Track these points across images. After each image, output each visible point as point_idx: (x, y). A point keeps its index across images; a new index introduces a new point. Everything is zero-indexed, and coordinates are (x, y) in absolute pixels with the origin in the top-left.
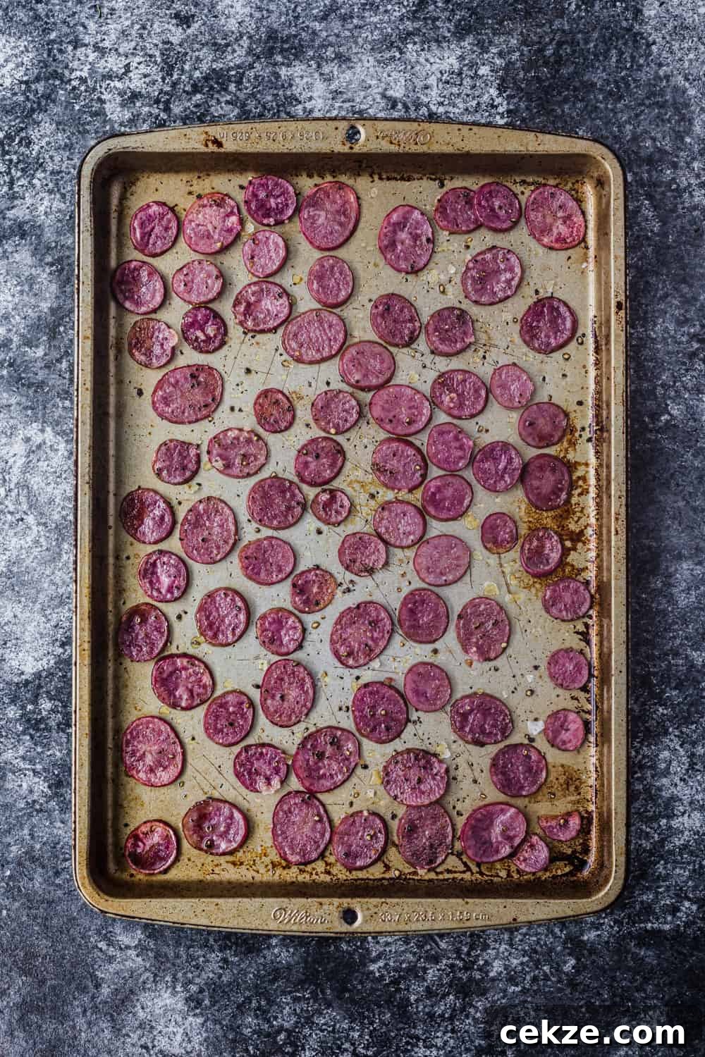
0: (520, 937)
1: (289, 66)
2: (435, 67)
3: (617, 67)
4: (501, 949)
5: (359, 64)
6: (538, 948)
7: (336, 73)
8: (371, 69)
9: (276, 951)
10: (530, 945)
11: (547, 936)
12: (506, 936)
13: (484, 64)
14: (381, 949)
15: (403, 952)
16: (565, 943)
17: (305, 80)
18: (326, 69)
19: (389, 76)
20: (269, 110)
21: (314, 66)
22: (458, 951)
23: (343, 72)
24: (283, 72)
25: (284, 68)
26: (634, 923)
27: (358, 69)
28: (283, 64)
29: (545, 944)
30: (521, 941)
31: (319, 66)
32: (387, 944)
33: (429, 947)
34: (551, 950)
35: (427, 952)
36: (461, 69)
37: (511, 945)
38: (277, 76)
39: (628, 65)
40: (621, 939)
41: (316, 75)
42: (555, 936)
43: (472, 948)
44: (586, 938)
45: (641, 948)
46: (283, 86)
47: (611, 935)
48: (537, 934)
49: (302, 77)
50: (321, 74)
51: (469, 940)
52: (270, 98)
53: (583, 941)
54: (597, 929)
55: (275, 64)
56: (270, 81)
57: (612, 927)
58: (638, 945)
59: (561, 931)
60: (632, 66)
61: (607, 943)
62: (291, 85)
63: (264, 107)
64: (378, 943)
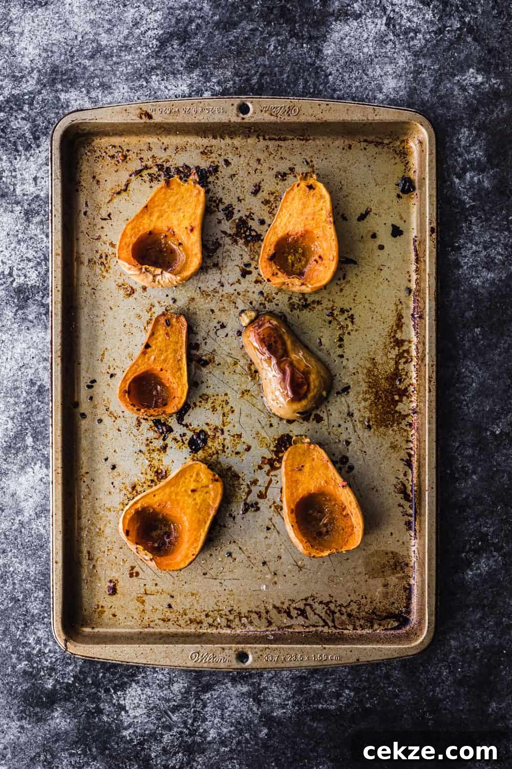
0: (228, 713)
1: (66, 92)
2: (171, 92)
3: (303, 92)
4: (216, 721)
5: (117, 91)
6: (242, 721)
7: (100, 97)
8: (126, 94)
9: (58, 721)
10: (236, 719)
11: (247, 712)
12: (219, 712)
13: (207, 90)
14: (131, 721)
15: (147, 723)
16: (261, 717)
17: (78, 102)
18: (93, 94)
19: (138, 99)
20: (52, 124)
21: (85, 92)
22: (185, 723)
23: (106, 96)
24: (63, 96)
25: (63, 94)
26: (310, 704)
27: (116, 94)
28: (62, 90)
29: (247, 718)
30: (229, 716)
31: (88, 92)
32: (135, 717)
33: (164, 719)
34: (250, 722)
35: (163, 723)
36: (191, 93)
37: (223, 719)
38: (59, 99)
39: (312, 91)
40: (300, 715)
41: (86, 99)
42: (254, 713)
43: (195, 720)
44: (275, 714)
45: (314, 722)
46: (62, 106)
47: (293, 712)
48: (240, 711)
49: (76, 100)
50: (90, 98)
51: (192, 715)
52: (53, 115)
53: (273, 717)
54: (283, 708)
55: (57, 91)
56: (53, 103)
57: (293, 707)
58: (313, 720)
59: (258, 709)
60: (314, 91)
61: (290, 718)
62: (68, 106)
63: (49, 122)
64: (129, 716)
